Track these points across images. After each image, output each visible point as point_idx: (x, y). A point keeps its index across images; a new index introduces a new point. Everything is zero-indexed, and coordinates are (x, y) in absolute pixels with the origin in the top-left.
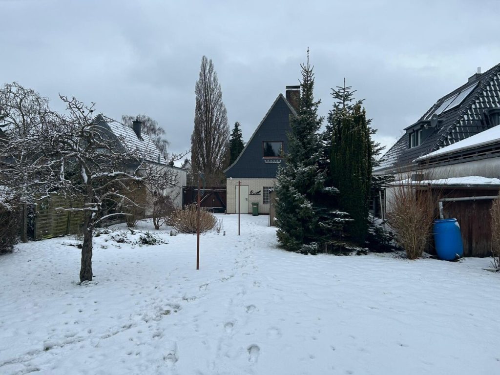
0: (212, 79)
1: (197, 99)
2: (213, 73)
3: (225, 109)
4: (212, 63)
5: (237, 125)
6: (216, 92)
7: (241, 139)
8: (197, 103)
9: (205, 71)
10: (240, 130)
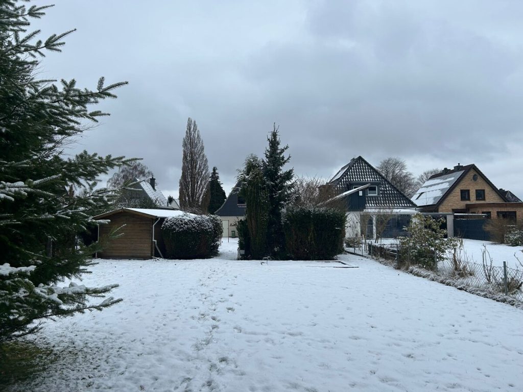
0: (196, 136)
1: (184, 151)
2: (197, 131)
3: (206, 159)
4: (196, 123)
5: (214, 169)
6: (199, 146)
7: (218, 180)
8: (184, 154)
9: (190, 130)
10: (217, 173)
